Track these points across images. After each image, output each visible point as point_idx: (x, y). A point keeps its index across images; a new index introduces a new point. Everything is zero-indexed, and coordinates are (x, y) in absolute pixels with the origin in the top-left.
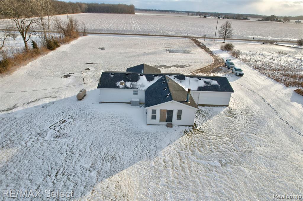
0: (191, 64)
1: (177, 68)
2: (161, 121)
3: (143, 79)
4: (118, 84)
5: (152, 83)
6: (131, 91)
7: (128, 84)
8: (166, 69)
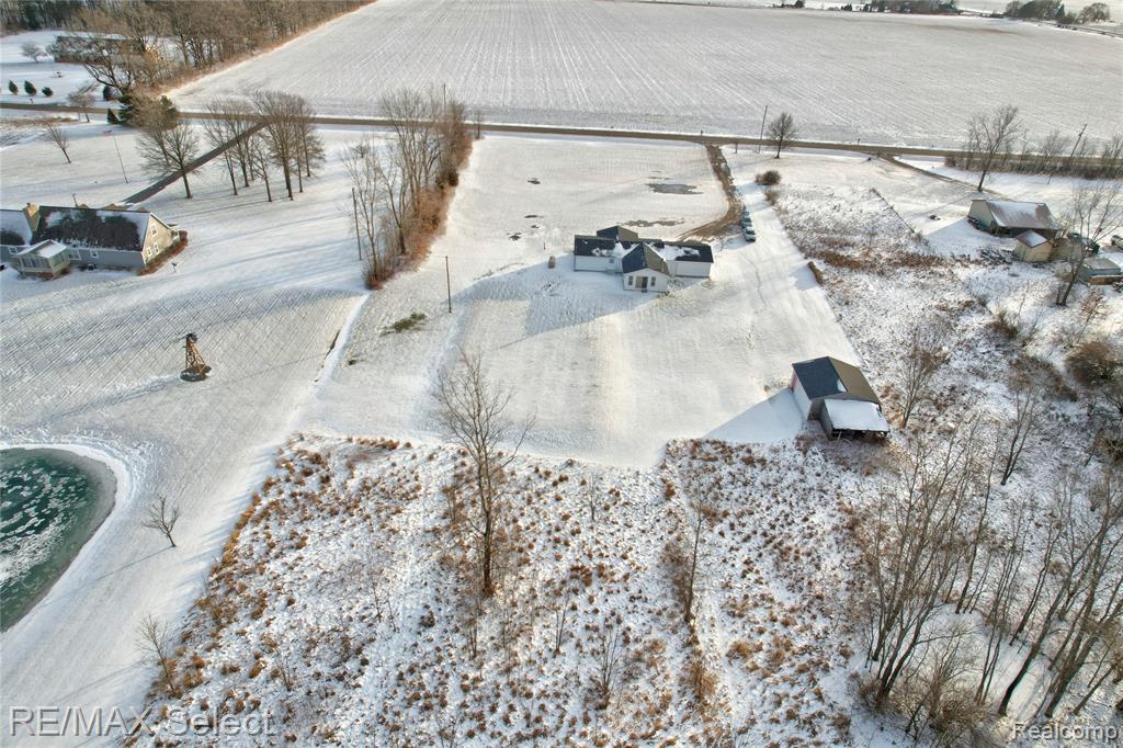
0: (686, 219)
1: (661, 227)
2: (637, 286)
3: (619, 246)
4: (594, 251)
5: (629, 251)
6: (607, 260)
7: (604, 252)
8: (647, 228)
